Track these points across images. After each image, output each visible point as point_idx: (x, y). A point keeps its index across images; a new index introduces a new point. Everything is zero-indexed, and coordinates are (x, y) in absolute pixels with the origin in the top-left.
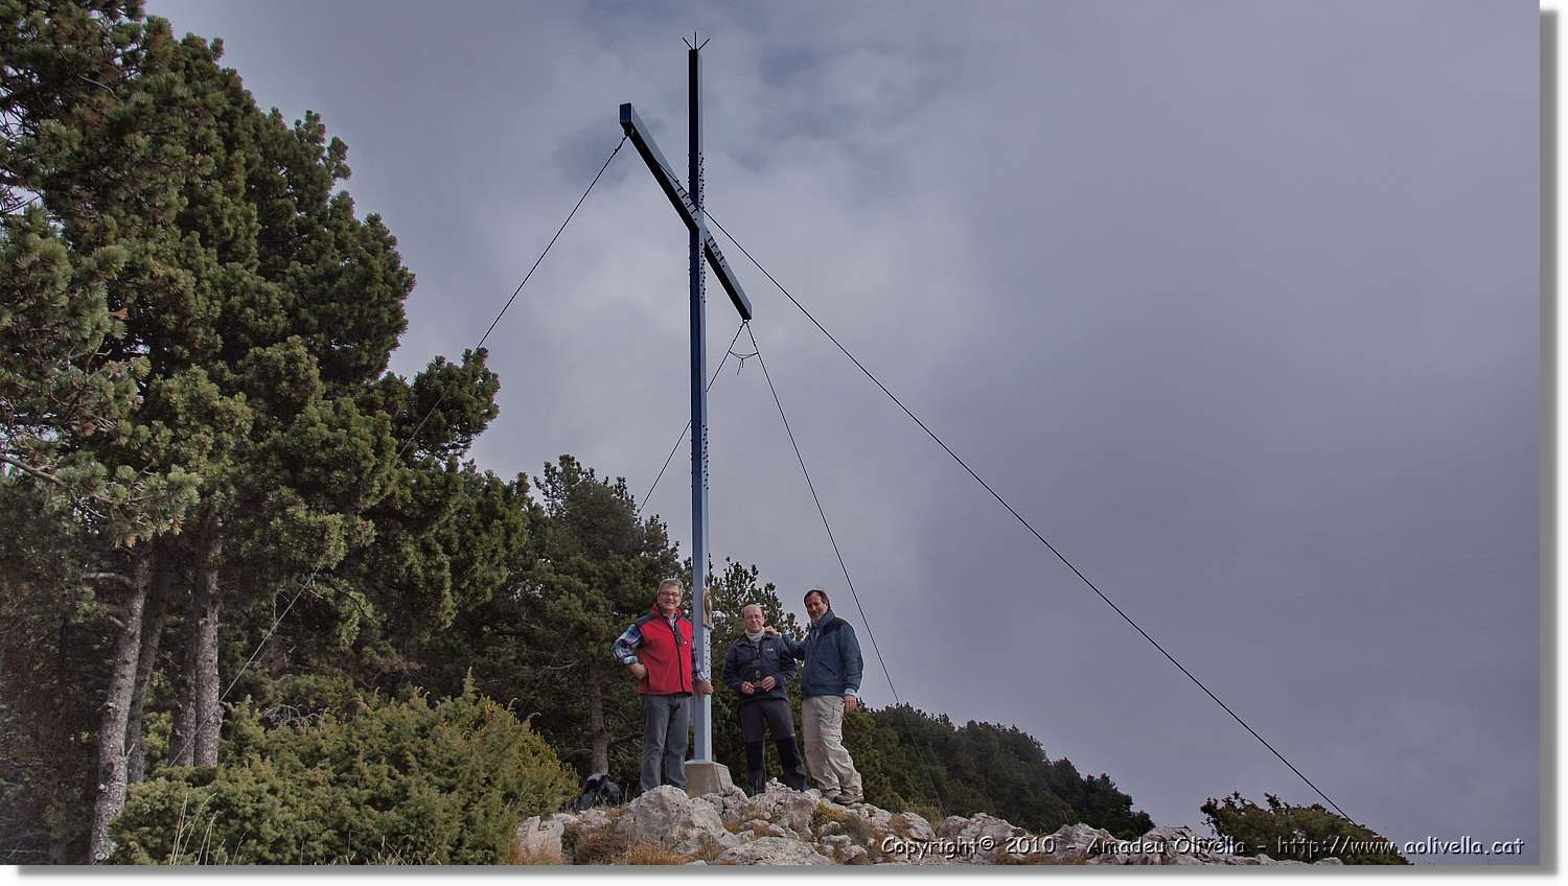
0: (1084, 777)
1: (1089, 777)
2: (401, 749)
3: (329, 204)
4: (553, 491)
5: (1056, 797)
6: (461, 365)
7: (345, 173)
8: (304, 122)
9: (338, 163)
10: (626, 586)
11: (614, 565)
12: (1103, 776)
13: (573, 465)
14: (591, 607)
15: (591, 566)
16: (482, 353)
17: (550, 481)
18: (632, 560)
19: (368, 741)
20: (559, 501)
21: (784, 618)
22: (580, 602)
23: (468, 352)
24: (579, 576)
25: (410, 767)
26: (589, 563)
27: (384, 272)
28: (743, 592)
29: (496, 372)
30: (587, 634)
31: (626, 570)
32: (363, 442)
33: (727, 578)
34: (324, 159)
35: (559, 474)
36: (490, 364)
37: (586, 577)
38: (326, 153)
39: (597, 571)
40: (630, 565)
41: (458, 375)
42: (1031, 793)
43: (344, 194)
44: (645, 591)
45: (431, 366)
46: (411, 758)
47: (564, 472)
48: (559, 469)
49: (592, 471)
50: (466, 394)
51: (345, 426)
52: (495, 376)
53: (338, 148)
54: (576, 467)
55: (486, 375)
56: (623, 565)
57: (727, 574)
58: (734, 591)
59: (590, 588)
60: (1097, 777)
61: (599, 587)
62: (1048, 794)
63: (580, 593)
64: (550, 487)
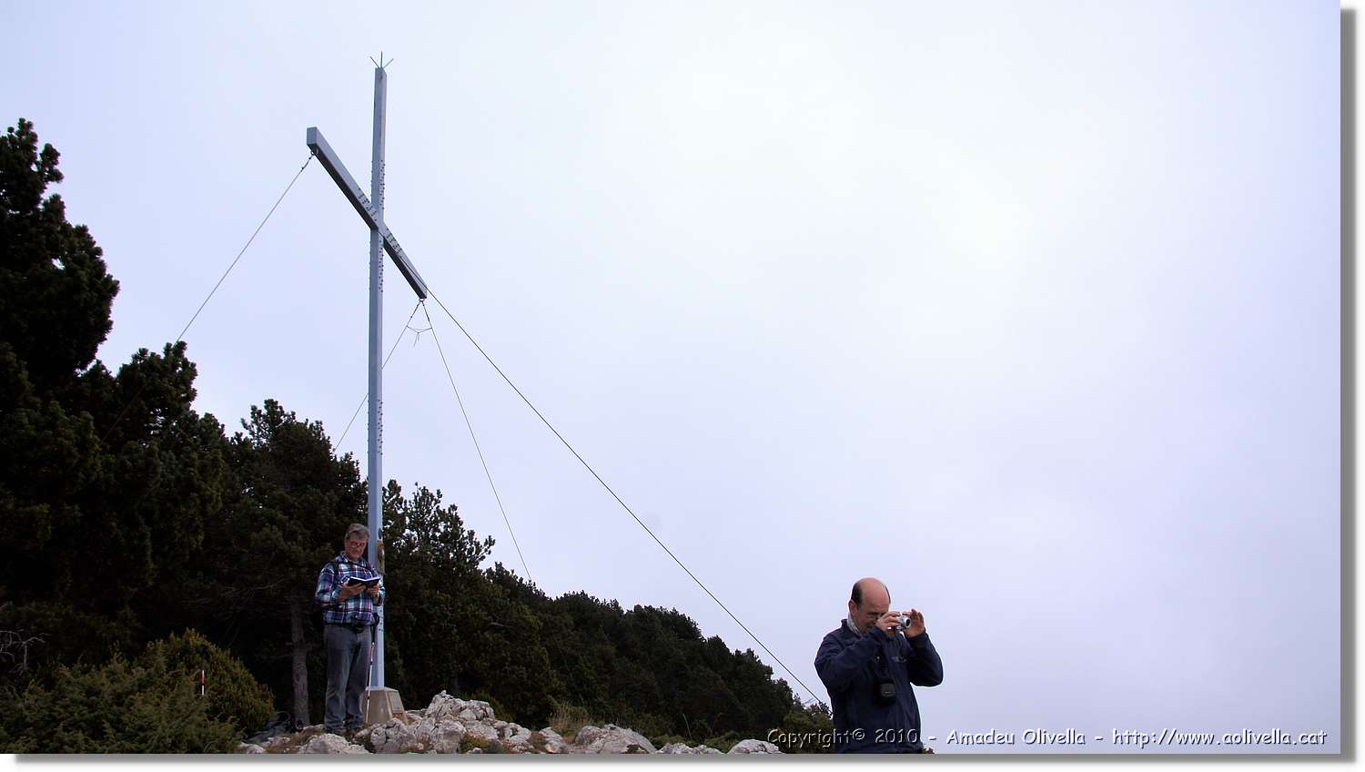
0: (733, 651)
1: (737, 651)
2: (97, 717)
3: (40, 207)
4: (258, 432)
5: (708, 669)
6: (163, 356)
7: (57, 177)
8: (17, 129)
9: (51, 168)
10: (323, 517)
11: (311, 498)
12: (749, 651)
13: (277, 408)
14: (291, 536)
15: (291, 499)
16: (181, 346)
17: (256, 422)
18: (328, 494)
19: (70, 709)
20: (264, 441)
21: (465, 534)
22: (280, 534)
23: (168, 345)
24: (280, 509)
25: (106, 733)
26: (289, 497)
27: (90, 280)
28: (429, 512)
29: (194, 362)
30: (287, 560)
31: (322, 502)
32: (67, 442)
33: (415, 500)
34: (37, 163)
35: (264, 416)
36: (188, 355)
37: (287, 509)
38: (39, 159)
39: (296, 503)
40: (326, 498)
41: (159, 366)
42: (687, 667)
43: (56, 198)
44: (338, 521)
45: (135, 357)
46: (107, 725)
47: (268, 414)
48: (264, 412)
49: (293, 414)
50: (167, 385)
51: (51, 425)
52: (193, 365)
53: (51, 154)
54: (279, 410)
55: (185, 363)
56: (320, 497)
57: (416, 497)
58: (422, 513)
59: (290, 519)
60: (744, 651)
61: (299, 518)
62: (702, 668)
63: (282, 526)
64: (255, 427)
